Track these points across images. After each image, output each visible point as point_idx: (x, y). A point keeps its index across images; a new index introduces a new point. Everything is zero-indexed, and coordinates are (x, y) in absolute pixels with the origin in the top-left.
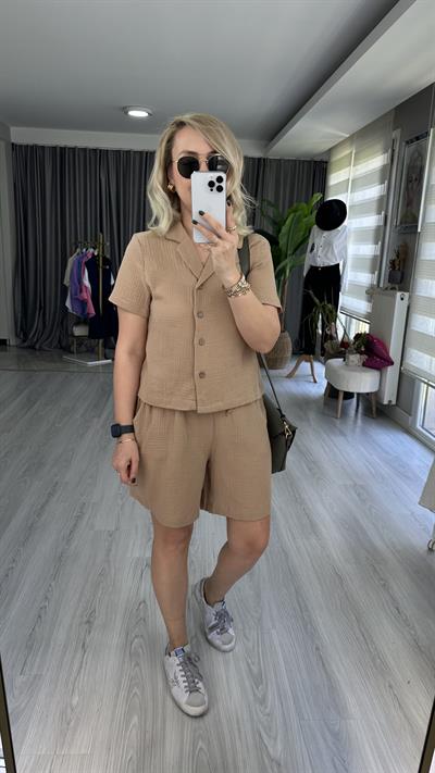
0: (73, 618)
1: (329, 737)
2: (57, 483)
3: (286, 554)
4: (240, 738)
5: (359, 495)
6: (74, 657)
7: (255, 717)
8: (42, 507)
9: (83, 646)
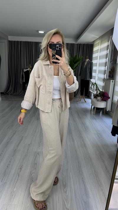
2: (16, 131)
3: (76, 152)
4: (58, 202)
5: (98, 136)
6: (16, 178)
7: (63, 196)
8: (12, 137)
9: (19, 175)
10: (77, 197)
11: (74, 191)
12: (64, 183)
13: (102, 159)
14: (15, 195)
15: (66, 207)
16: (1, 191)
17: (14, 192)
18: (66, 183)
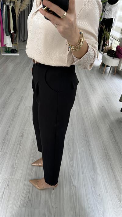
0: (18, 134)
1: (91, 180)
2: (14, 88)
3: (83, 119)
4: (65, 178)
5: (107, 101)
6: (17, 147)
7: (70, 171)
8: (10, 96)
9: (20, 144)
10: (85, 173)
11: (80, 165)
12: (70, 155)
13: (111, 129)
14: (17, 168)
15: (73, 183)
16: (1, 162)
17: (16, 164)
18: (72, 156)
